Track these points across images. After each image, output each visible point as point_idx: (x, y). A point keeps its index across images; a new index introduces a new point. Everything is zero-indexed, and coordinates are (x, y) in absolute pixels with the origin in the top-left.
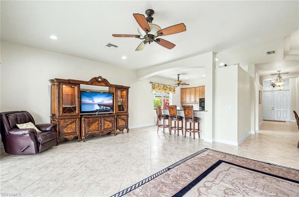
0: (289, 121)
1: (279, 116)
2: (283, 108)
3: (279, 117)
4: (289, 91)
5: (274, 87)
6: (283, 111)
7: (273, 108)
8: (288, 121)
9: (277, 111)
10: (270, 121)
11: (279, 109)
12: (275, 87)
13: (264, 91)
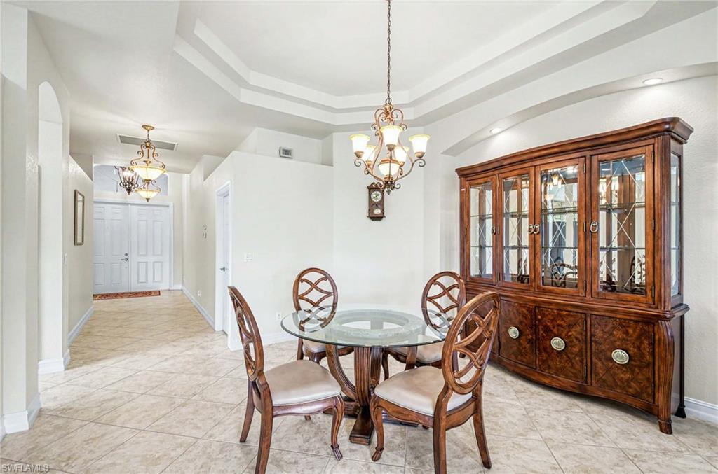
0: (167, 288)
1: (142, 279)
2: (154, 255)
3: (144, 281)
4: (166, 208)
5: (129, 190)
6: (154, 262)
7: (126, 255)
8: (166, 290)
9: (139, 262)
10: (116, 295)
11: (142, 259)
12: (131, 193)
13: (95, 202)
